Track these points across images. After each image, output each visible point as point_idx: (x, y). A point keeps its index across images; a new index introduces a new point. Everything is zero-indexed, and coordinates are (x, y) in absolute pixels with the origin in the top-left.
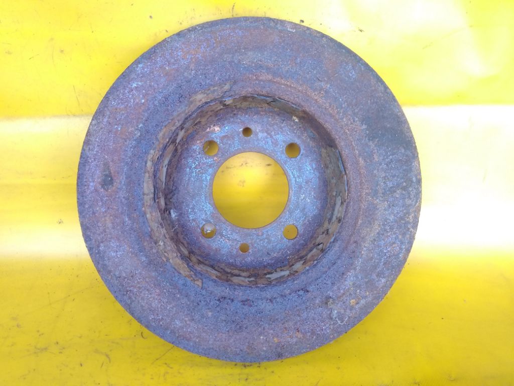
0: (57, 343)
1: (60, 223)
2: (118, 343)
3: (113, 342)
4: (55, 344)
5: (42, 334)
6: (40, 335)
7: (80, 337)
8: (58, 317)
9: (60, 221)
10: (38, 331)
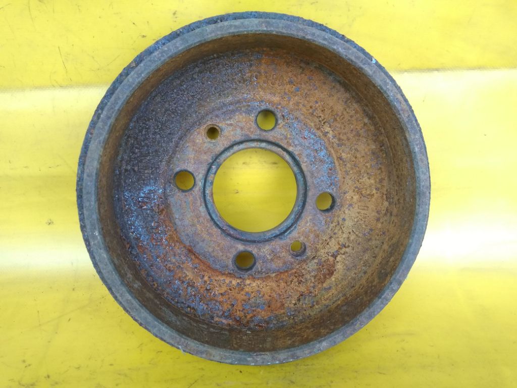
0: (48, 377)
1: (50, 223)
2: (126, 376)
3: (119, 374)
4: (45, 377)
5: (29, 365)
6: (26, 367)
7: (78, 368)
8: (49, 342)
9: (50, 221)
10: (24, 361)
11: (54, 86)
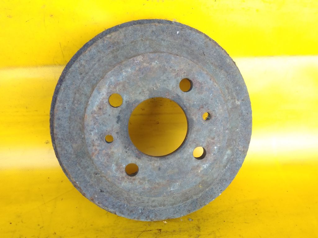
11: (55, 65)
